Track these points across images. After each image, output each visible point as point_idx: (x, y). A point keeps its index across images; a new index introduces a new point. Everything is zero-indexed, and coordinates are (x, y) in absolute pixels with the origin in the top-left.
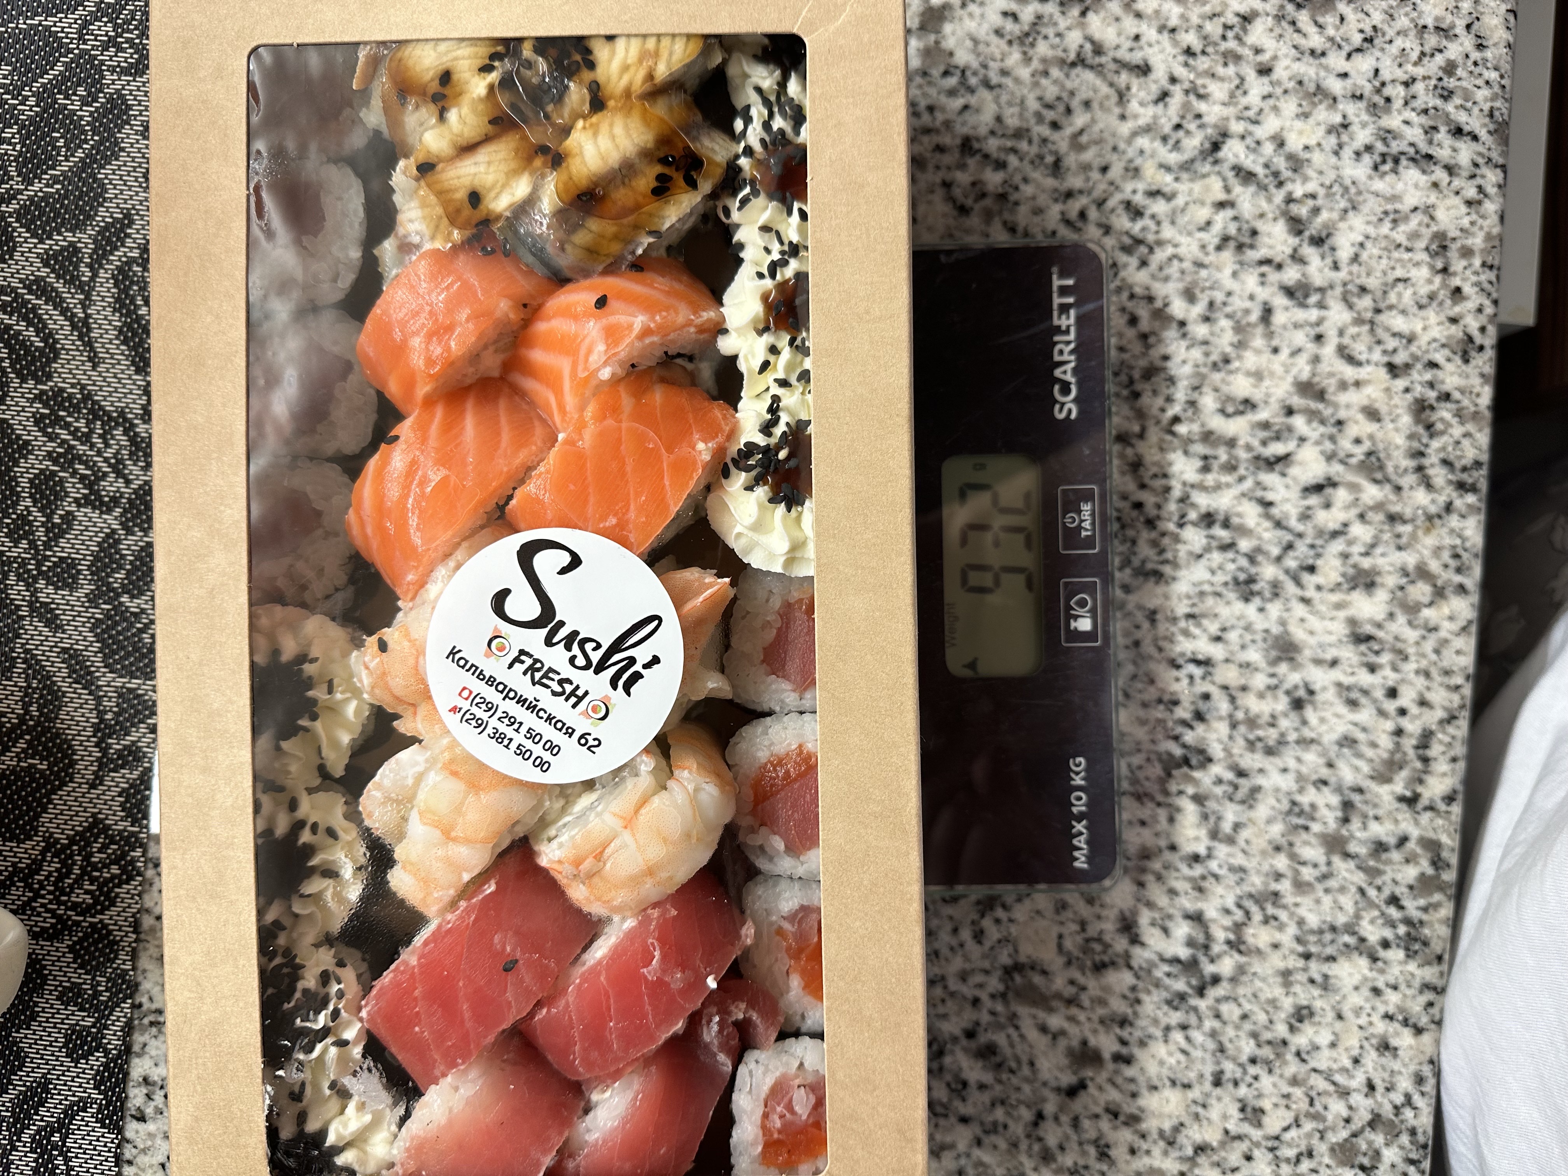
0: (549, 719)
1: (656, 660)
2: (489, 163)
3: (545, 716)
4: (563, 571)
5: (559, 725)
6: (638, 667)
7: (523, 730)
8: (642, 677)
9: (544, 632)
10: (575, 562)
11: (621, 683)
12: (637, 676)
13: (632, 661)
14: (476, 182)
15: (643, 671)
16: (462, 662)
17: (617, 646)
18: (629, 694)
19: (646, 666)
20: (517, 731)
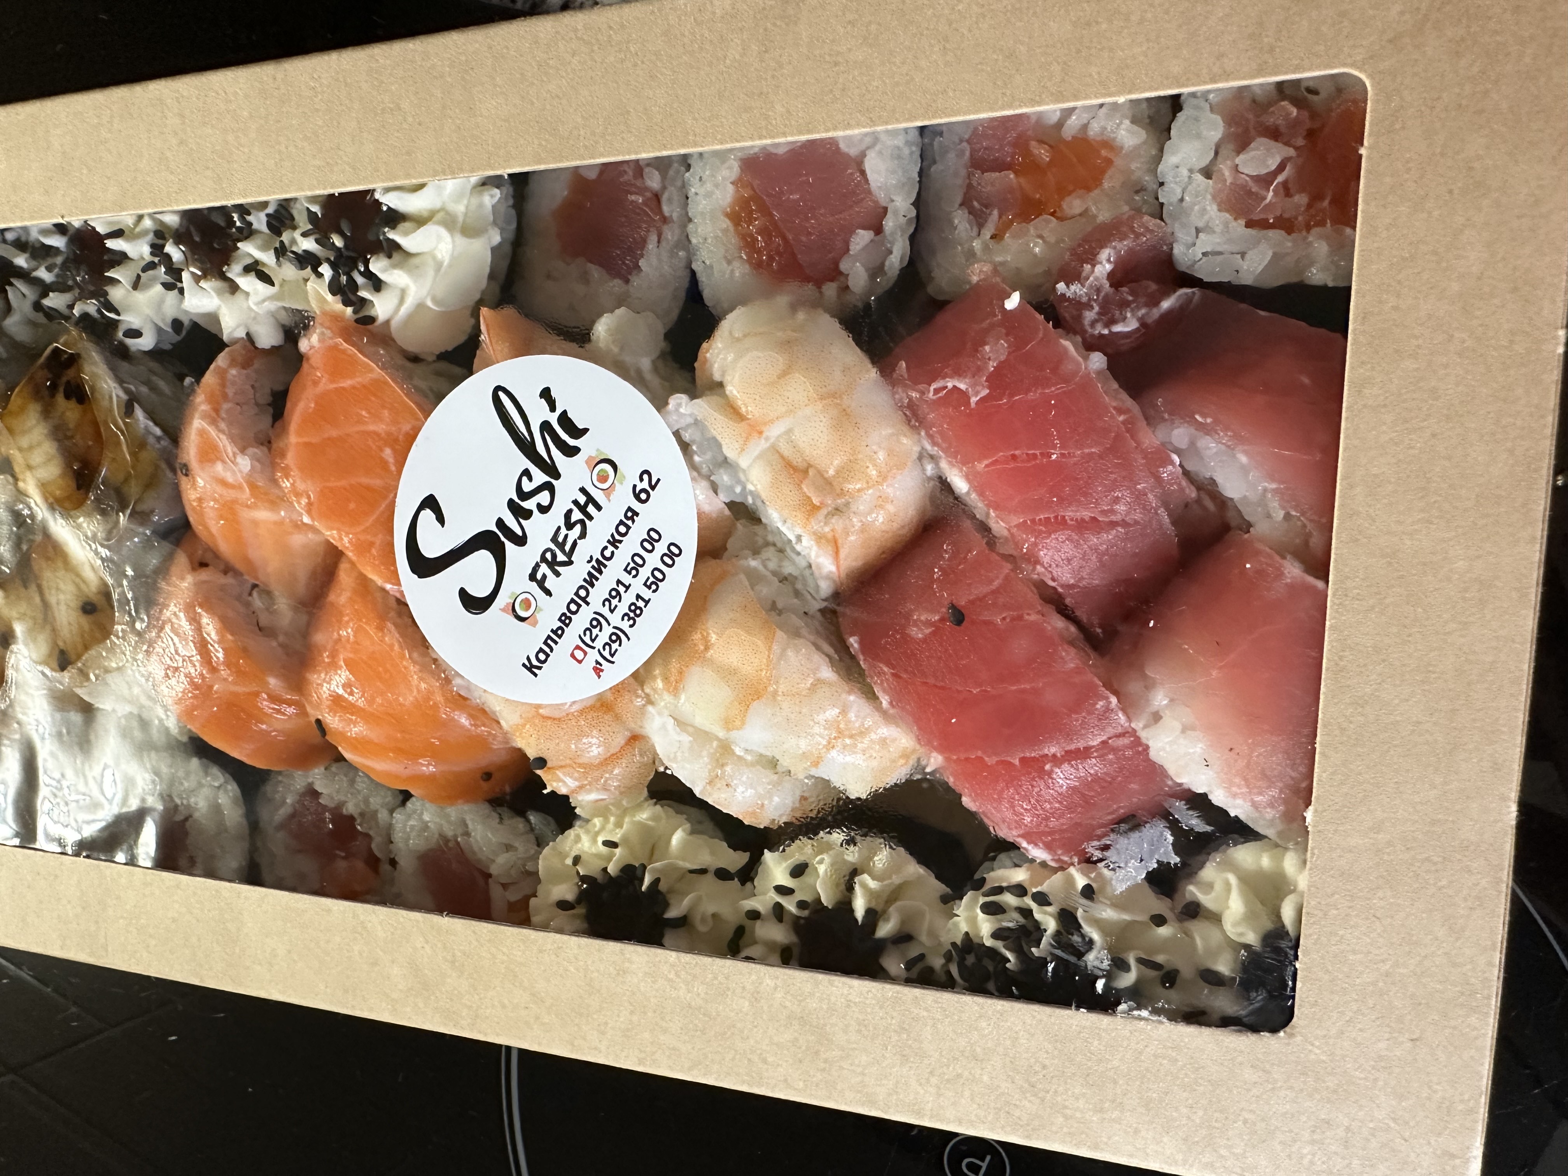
0: (614, 543)
1: (546, 394)
3: (611, 548)
4: (441, 519)
5: (622, 529)
6: (553, 419)
7: (627, 579)
8: (565, 413)
9: (509, 546)
10: (431, 503)
11: (572, 442)
12: (565, 420)
13: (546, 426)
14: (73, 605)
15: (559, 411)
16: (542, 657)
17: (526, 447)
18: (586, 430)
19: (553, 408)
20: (627, 588)
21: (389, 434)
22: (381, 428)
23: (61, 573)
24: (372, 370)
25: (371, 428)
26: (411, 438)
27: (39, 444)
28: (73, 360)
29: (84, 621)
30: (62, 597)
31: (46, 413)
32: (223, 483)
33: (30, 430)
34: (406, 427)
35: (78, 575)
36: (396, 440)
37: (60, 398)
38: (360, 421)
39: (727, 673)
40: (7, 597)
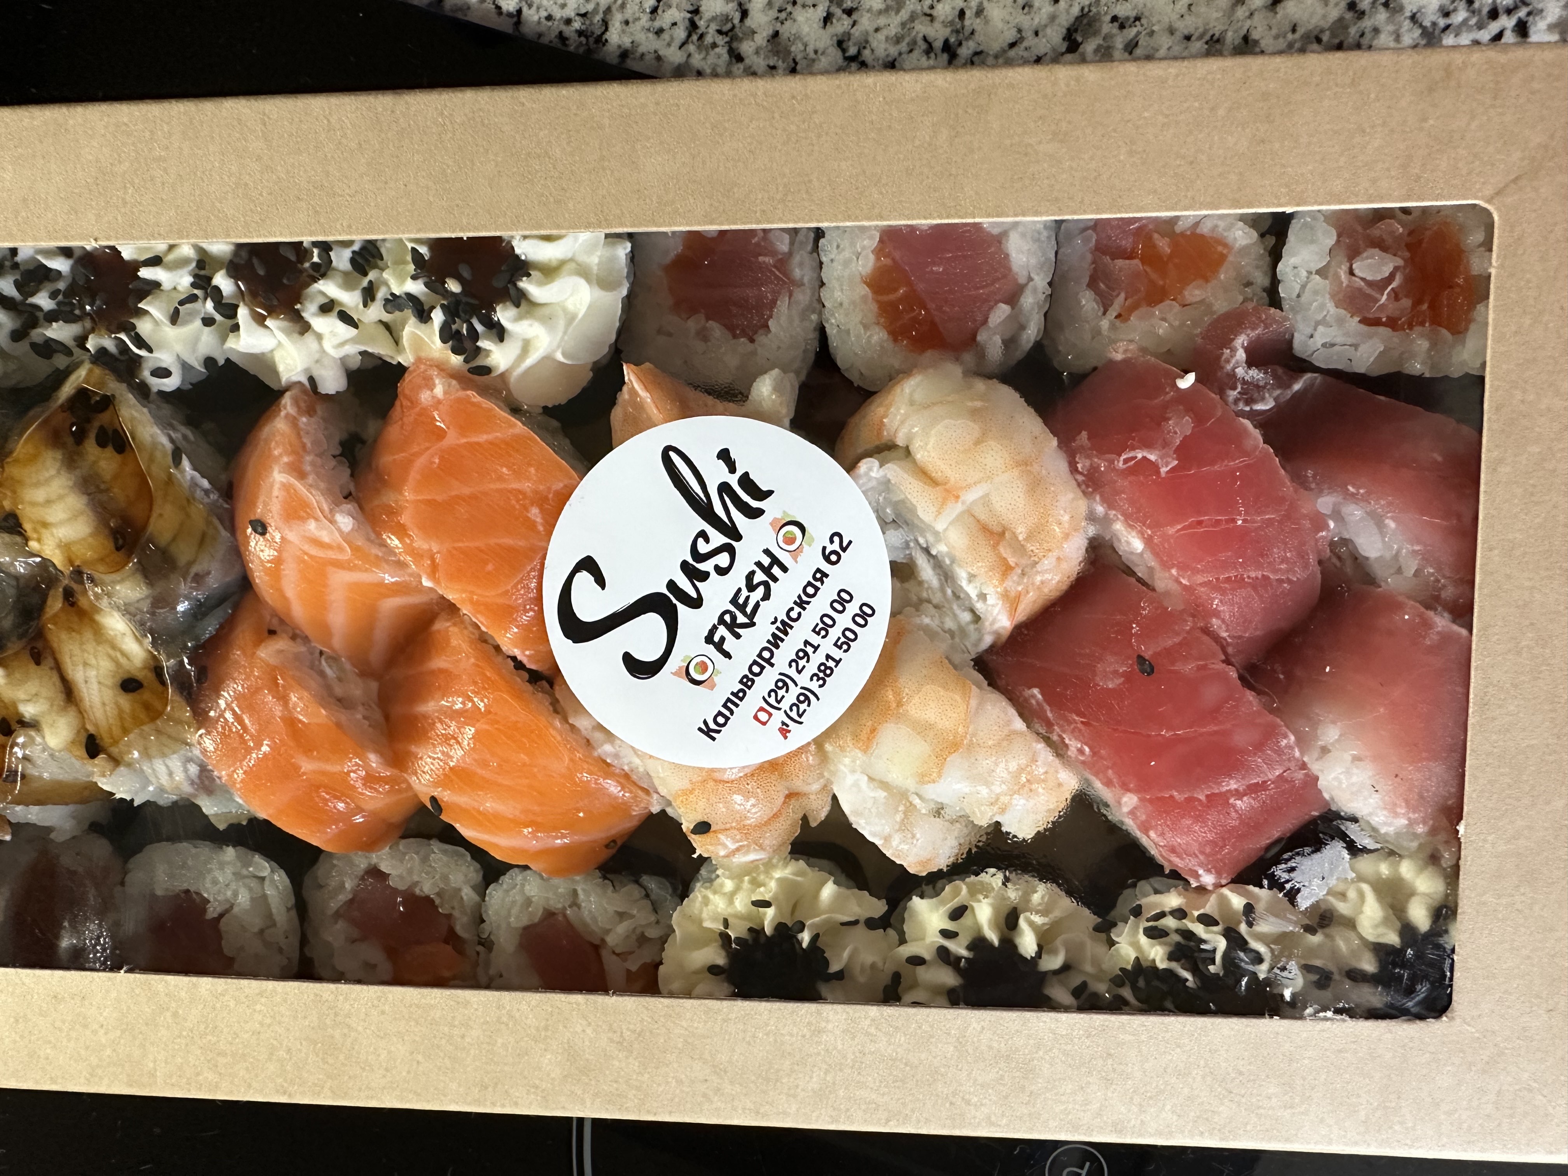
0: (801, 604)
1: (724, 455)
2: (86, 664)
3: (797, 609)
4: (601, 581)
5: (810, 590)
6: (733, 481)
7: (815, 640)
8: (746, 474)
9: (682, 608)
10: (588, 565)
11: (755, 504)
12: (746, 481)
13: (724, 488)
14: (109, 682)
15: (739, 473)
16: (721, 720)
17: (704, 510)
18: (770, 493)
19: (732, 469)
20: (816, 648)
21: (536, 492)
22: (527, 486)
23: (90, 646)
24: (515, 425)
25: (515, 485)
26: (563, 498)
27: (61, 498)
28: (107, 402)
29: (125, 701)
30: (92, 673)
31: (71, 462)
32: (317, 542)
33: (47, 481)
34: (559, 486)
35: (114, 647)
36: (546, 499)
37: (91, 447)
38: (501, 478)
39: (923, 729)
40: (8, 675)
